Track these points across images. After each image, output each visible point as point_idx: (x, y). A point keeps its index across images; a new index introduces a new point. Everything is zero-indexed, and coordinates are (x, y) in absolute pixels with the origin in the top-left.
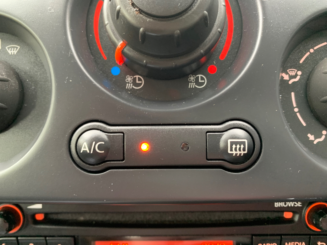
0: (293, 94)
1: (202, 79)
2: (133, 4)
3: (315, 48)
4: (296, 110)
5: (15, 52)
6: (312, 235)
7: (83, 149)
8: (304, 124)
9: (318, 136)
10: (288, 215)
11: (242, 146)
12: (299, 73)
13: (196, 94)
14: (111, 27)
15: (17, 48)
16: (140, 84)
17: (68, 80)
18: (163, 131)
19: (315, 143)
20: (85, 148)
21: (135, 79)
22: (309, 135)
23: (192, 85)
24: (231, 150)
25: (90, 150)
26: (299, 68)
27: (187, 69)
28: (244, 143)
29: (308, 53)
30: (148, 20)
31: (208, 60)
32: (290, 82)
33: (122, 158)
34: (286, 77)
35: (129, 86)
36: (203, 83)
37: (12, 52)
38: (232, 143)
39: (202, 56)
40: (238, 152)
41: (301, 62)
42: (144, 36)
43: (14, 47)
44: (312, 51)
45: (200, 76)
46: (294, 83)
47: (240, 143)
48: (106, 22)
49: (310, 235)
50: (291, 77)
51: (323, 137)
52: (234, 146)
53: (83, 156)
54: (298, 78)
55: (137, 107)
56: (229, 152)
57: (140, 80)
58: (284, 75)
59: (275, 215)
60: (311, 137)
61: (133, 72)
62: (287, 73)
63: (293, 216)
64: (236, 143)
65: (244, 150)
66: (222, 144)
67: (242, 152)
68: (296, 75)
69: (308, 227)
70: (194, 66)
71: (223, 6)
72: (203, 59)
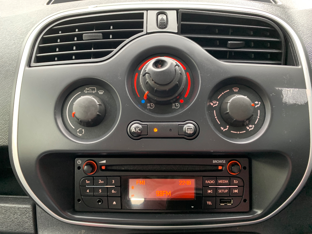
0: (215, 111)
1: (178, 105)
2: (153, 80)
3: (224, 92)
4: (216, 117)
5: (102, 93)
6: (231, 177)
7: (133, 131)
8: (219, 123)
9: (225, 128)
10: (220, 168)
11: (191, 130)
12: (218, 102)
13: (175, 110)
14: (143, 86)
15: (103, 92)
16: (153, 107)
17: (127, 105)
18: (162, 124)
19: (224, 131)
20: (134, 130)
21: (151, 105)
22: (221, 128)
23: (174, 107)
24: (187, 131)
25: (135, 131)
26: (217, 100)
27: (172, 101)
28: (192, 129)
29: (221, 94)
30: (158, 85)
31: (180, 98)
32: (214, 106)
33: (147, 134)
34: (212, 104)
35: (149, 107)
36: (178, 107)
37: (101, 93)
38: (188, 129)
39: (177, 96)
40: (190, 132)
41: (218, 98)
42: (156, 91)
43: (102, 91)
44: (223, 93)
45: (177, 104)
46: (215, 106)
47: (191, 129)
48: (141, 84)
49: (230, 177)
50: (214, 104)
51: (227, 129)
52: (188, 130)
53: (132, 133)
54: (217, 104)
55: (152, 115)
56: (187, 132)
57: (153, 105)
58: (211, 103)
59: (214, 168)
60: (222, 128)
61: (150, 102)
62: (212, 103)
63: (223, 168)
64: (189, 129)
65: (192, 131)
66: (184, 129)
67: (191, 132)
68: (216, 103)
69: (229, 173)
70: (174, 100)
71: (185, 78)
72: (178, 97)
